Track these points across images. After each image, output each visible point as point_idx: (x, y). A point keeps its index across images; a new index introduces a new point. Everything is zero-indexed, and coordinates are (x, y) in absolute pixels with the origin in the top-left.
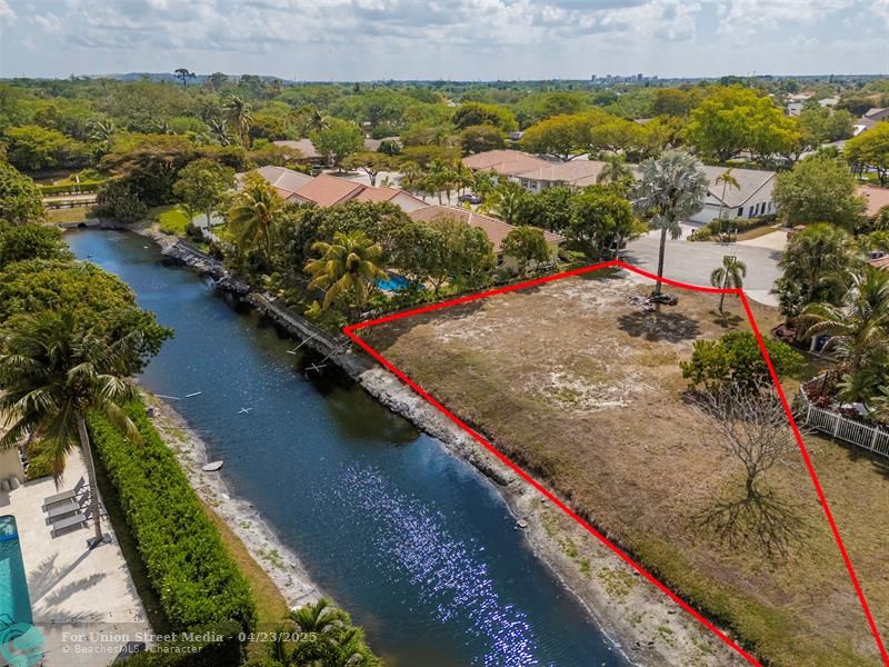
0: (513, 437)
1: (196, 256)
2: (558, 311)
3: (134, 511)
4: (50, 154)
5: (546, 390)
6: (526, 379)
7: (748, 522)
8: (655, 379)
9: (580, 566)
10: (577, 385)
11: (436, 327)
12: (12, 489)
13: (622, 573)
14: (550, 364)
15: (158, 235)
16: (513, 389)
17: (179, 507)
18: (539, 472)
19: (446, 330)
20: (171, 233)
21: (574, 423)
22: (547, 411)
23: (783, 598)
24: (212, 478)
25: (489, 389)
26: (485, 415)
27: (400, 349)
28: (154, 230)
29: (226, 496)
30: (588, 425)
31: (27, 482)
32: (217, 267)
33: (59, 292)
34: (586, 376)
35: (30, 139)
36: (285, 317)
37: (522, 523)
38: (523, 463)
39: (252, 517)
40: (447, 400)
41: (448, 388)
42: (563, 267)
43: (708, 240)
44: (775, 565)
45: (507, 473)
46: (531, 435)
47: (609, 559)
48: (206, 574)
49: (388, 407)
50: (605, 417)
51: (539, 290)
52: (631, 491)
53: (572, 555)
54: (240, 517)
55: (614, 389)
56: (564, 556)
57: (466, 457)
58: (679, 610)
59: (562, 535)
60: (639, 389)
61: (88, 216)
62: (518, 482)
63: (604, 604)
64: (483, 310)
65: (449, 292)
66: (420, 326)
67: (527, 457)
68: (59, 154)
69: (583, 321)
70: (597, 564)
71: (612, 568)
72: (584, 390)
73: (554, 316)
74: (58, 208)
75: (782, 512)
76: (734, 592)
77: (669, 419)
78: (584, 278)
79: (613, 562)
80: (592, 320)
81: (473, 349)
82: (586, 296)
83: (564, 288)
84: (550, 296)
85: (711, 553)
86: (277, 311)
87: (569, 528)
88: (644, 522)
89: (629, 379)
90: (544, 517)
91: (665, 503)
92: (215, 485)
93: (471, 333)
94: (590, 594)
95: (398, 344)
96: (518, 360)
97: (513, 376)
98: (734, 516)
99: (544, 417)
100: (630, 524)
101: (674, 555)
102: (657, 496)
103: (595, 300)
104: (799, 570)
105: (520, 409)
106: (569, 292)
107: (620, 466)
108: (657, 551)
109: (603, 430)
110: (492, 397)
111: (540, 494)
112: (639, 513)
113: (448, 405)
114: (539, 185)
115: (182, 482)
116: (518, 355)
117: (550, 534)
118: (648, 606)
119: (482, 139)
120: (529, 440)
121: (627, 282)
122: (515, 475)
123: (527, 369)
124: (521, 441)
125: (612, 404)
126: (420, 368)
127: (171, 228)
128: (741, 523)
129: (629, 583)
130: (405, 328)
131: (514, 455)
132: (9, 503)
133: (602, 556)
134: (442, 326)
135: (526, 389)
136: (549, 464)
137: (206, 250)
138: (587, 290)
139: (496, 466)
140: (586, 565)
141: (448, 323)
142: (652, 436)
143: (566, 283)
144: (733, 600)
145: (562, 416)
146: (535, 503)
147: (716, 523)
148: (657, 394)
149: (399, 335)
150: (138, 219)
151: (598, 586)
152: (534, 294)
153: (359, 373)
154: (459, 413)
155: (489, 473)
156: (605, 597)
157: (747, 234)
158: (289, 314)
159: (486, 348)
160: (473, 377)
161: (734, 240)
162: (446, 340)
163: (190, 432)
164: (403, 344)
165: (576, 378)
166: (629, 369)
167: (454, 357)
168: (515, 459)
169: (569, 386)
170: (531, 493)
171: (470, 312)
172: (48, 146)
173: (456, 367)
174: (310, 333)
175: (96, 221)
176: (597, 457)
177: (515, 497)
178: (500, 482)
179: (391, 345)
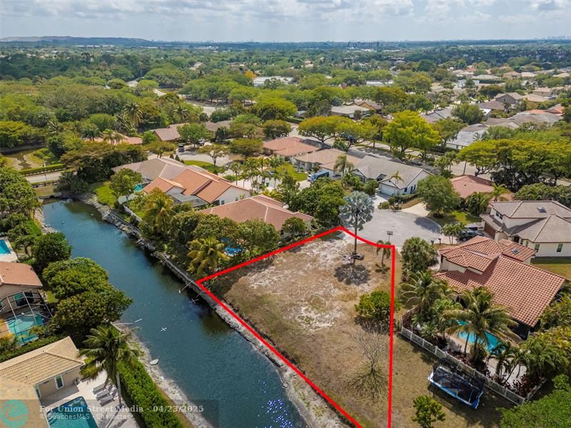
0: (283, 345)
1: (123, 223)
2: (309, 265)
3: (135, 396)
4: (20, 138)
5: (299, 317)
6: (291, 311)
7: (369, 384)
8: (346, 309)
9: (306, 405)
10: (312, 315)
11: (250, 278)
12: (78, 384)
13: (321, 407)
14: (302, 301)
15: (98, 206)
16: (285, 318)
17: (152, 393)
18: (293, 361)
19: (255, 280)
20: (105, 204)
21: (309, 337)
22: (298, 330)
23: (374, 416)
24: (155, 369)
25: (274, 318)
26: (272, 332)
27: (234, 292)
28: (94, 200)
29: (162, 378)
30: (314, 338)
31: (83, 380)
32: (135, 231)
33: (79, 283)
34: (317, 308)
35: (7, 130)
36: (176, 268)
37: (285, 385)
38: (287, 357)
39: (175, 388)
40: (256, 323)
41: (256, 317)
42: (313, 232)
43: (388, 208)
44: (374, 403)
45: (280, 362)
46: (291, 343)
47: (317, 401)
48: (167, 423)
49: (229, 325)
50: (321, 333)
51: (300, 250)
52: (328, 370)
53: (304, 400)
54: (171, 389)
55: (327, 316)
56: (301, 400)
57: (264, 353)
58: (339, 422)
59: (300, 391)
60: (338, 316)
61: (55, 191)
62: (285, 365)
63: (313, 420)
64: (273, 265)
65: (257, 254)
66: (243, 277)
67: (289, 354)
68: (24, 138)
69: (319, 272)
70: (313, 403)
71: (318, 405)
72: (315, 317)
73: (306, 269)
74: (37, 187)
75: (382, 378)
76: (358, 414)
77: (347, 333)
78: (323, 240)
79: (318, 402)
80: (323, 271)
81: (268, 293)
82: (323, 253)
83: (312, 248)
84: (306, 254)
85: (353, 398)
86: (172, 265)
87: (303, 388)
88: (331, 385)
89: (335, 310)
90: (294, 383)
91: (340, 376)
92: (157, 372)
93: (267, 282)
94: (308, 416)
95: (232, 289)
96: (288, 299)
97: (284, 309)
98: (364, 381)
99: (296, 334)
100: (325, 386)
101: (340, 400)
102: (337, 373)
103: (326, 256)
104: (382, 405)
105: (287, 329)
106: (314, 251)
107: (325, 359)
108: (334, 398)
109: (320, 340)
110: (275, 322)
111: (294, 371)
112: (329, 381)
113: (256, 326)
114: (306, 164)
115: (150, 381)
116: (287, 296)
117: (296, 391)
118: (329, 421)
119: (275, 129)
120: (290, 346)
121: (344, 242)
122: (283, 362)
123: (292, 305)
124: (286, 346)
125: (326, 325)
126: (243, 304)
127: (105, 201)
128: (366, 385)
129: (323, 412)
130: (236, 279)
131: (283, 353)
132: (78, 391)
133: (315, 400)
134: (253, 277)
135: (290, 317)
136: (297, 358)
137: (128, 220)
138: (323, 249)
139: (276, 358)
140: (308, 404)
141: (256, 275)
142: (339, 343)
143: (314, 244)
144: (357, 418)
145: (304, 332)
146: (291, 376)
147: (356, 385)
148: (345, 319)
149: (233, 283)
150: (83, 192)
151: (312, 413)
152: (298, 253)
153: (215, 305)
154: (261, 330)
155: (273, 361)
156: (314, 418)
157: (408, 203)
158: (178, 268)
159: (274, 292)
160: (268, 311)
161: (400, 209)
162: (255, 287)
163: (141, 343)
164: (235, 289)
165: (312, 310)
166: (335, 304)
167: (258, 298)
168: (284, 355)
169: (309, 315)
170: (290, 371)
171: (266, 267)
172: (19, 133)
173: (259, 304)
174: (189, 280)
175: (60, 194)
176: (316, 354)
177: (283, 373)
178: (278, 365)
179: (229, 289)
